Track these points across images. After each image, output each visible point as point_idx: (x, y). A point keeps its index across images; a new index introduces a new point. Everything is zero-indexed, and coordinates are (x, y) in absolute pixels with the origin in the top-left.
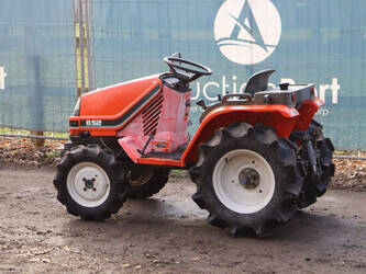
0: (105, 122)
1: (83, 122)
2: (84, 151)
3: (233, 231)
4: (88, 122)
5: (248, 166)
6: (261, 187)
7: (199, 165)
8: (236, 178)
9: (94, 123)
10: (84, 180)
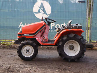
0: (30, 34)
1: (23, 34)
2: (27, 42)
3: (69, 61)
4: (25, 34)
5: (71, 44)
6: (74, 49)
7: (60, 44)
8: (68, 47)
9: (27, 35)
10: (26, 50)
